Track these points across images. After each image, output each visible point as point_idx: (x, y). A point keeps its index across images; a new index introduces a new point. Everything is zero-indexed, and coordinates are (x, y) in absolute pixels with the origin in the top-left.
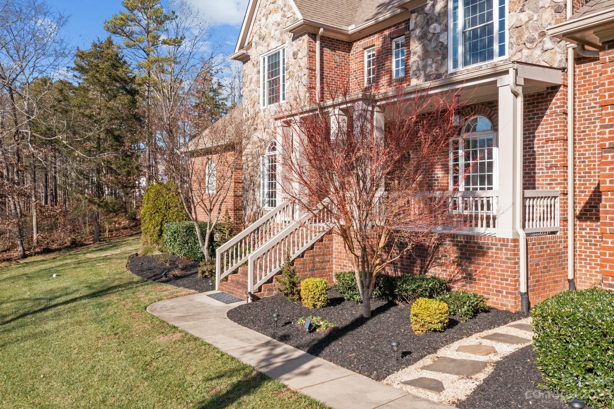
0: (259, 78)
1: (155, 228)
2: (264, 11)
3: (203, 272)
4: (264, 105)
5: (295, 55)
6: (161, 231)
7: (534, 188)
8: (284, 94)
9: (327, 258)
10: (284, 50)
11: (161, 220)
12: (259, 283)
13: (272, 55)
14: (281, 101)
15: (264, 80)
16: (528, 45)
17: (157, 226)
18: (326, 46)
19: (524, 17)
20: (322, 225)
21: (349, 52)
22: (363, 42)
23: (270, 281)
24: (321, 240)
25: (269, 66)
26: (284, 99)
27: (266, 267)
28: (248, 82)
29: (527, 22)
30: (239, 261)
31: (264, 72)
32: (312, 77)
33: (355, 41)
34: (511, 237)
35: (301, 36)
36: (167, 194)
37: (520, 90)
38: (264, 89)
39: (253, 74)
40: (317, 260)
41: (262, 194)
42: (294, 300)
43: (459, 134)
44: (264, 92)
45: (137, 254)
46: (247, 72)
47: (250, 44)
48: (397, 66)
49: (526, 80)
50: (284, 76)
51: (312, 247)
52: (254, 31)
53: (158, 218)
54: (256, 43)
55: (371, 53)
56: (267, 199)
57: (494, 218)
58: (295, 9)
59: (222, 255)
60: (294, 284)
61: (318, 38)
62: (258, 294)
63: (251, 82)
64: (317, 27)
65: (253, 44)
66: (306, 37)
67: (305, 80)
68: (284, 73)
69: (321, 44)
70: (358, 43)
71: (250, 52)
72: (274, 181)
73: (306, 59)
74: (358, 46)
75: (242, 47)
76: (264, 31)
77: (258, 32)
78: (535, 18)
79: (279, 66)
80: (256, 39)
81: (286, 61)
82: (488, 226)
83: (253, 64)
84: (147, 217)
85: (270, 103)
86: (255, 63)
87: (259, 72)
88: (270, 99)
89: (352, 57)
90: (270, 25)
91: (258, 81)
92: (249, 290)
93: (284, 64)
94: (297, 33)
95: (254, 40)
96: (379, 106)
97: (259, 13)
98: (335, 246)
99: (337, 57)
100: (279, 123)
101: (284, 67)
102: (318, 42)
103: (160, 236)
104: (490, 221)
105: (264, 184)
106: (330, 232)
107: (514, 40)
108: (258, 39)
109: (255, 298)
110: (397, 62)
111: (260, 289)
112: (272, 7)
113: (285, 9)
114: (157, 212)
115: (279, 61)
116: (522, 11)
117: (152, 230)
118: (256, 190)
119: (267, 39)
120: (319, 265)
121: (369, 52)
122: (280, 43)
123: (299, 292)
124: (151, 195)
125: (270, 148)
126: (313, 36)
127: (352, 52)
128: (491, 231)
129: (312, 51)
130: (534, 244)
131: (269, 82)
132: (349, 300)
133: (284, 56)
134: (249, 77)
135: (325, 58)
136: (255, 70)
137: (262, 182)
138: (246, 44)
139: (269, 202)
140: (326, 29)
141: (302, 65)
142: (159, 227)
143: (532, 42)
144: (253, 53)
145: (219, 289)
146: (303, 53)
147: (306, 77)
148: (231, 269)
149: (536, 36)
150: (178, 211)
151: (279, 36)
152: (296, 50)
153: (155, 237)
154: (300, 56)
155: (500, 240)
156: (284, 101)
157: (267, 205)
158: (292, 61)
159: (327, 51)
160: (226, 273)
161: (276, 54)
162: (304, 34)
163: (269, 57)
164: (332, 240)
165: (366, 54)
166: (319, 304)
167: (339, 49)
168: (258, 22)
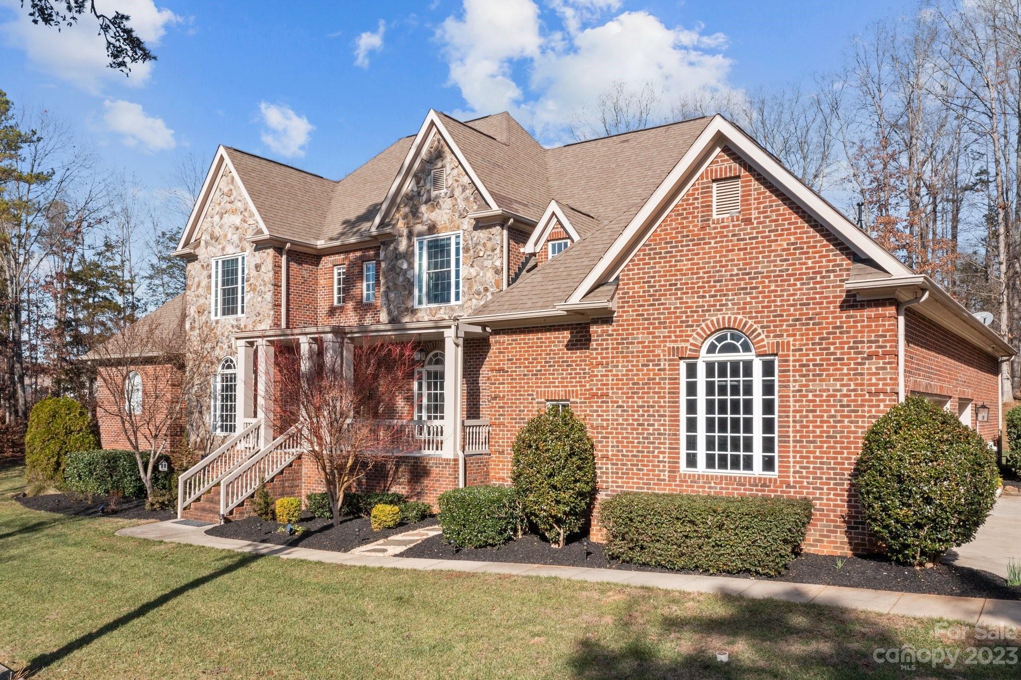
0: (210, 283)
1: (49, 459)
2: (217, 208)
3: (152, 505)
4: (216, 315)
5: (258, 267)
6: (58, 464)
7: (479, 418)
8: (243, 307)
9: (296, 483)
10: (243, 258)
11: (58, 449)
12: (231, 506)
13: (228, 261)
14: (239, 314)
15: (217, 287)
16: (476, 296)
17: (53, 457)
18: (293, 260)
19: (473, 272)
20: (292, 450)
21: (317, 265)
22: (333, 258)
23: (241, 504)
24: (290, 465)
25: (223, 272)
26: (243, 312)
27: (233, 493)
28: (195, 286)
29: (475, 277)
30: (202, 489)
31: (217, 277)
32: (277, 293)
33: (324, 255)
34: (452, 457)
35: (266, 248)
36: (67, 414)
37: (461, 341)
38: (216, 296)
39: (202, 277)
40: (287, 484)
41: (212, 417)
42: (266, 520)
43: (423, 366)
44: (216, 301)
45: (25, 495)
46: (192, 272)
47: (198, 243)
48: (368, 289)
49: (465, 332)
50: (243, 288)
51: (282, 472)
52: (204, 228)
53: (54, 447)
54: (206, 243)
55: (341, 271)
56: (219, 423)
57: (442, 443)
58: (257, 216)
59: (185, 483)
60: (268, 504)
61: (284, 252)
62: (230, 517)
63: (198, 286)
64: (285, 242)
65: (202, 243)
66: (271, 251)
67: (269, 296)
68: (243, 283)
69: (287, 258)
70: (328, 258)
71: (197, 251)
72: (229, 403)
73: (271, 274)
74: (327, 262)
75: (186, 244)
76: (217, 231)
77: (210, 230)
78: (481, 275)
79: (237, 274)
80: (206, 237)
81: (246, 271)
82: (437, 449)
83: (202, 266)
84: (37, 443)
85: (224, 314)
86: (205, 265)
87: (210, 276)
88: (224, 309)
89: (320, 272)
90: (226, 227)
91: (209, 287)
92: (222, 513)
93: (243, 273)
94: (260, 246)
95: (203, 238)
96: (349, 338)
97: (210, 209)
98: (304, 470)
99: (304, 272)
100: (242, 342)
101: (243, 278)
102: (284, 257)
103: (56, 470)
104: (439, 445)
105: (215, 406)
106: (300, 457)
107: (466, 290)
108: (208, 238)
109: (227, 520)
110: (368, 286)
111: (231, 513)
112: (229, 206)
113: (246, 214)
114: (53, 438)
115: (237, 269)
116: (472, 266)
117: (45, 462)
118: (205, 412)
119: (221, 240)
120: (288, 489)
121: (339, 269)
122: (239, 250)
123: (273, 513)
124: (42, 415)
125: (224, 365)
126: (279, 250)
127: (320, 266)
128: (439, 452)
129: (277, 266)
130: (472, 463)
131: (224, 290)
132: (319, 517)
133: (243, 265)
134: (196, 280)
135: (291, 273)
136: (205, 273)
137: (212, 403)
138: (193, 240)
139: (222, 426)
140: (293, 243)
141: (266, 279)
142: (55, 459)
143: (479, 294)
144: (201, 252)
145: (182, 517)
146: (268, 267)
147: (270, 294)
148: (194, 497)
149: (482, 290)
150: (83, 436)
151: (238, 241)
152: (259, 262)
153: (50, 472)
154: (263, 269)
155: (445, 460)
156: (244, 315)
157: (219, 430)
158: (254, 273)
159: (293, 265)
160: (189, 500)
161: (233, 260)
162: (269, 248)
163: (223, 262)
164: (301, 465)
165: (336, 271)
166: (294, 519)
167: (307, 263)
168: (209, 219)
